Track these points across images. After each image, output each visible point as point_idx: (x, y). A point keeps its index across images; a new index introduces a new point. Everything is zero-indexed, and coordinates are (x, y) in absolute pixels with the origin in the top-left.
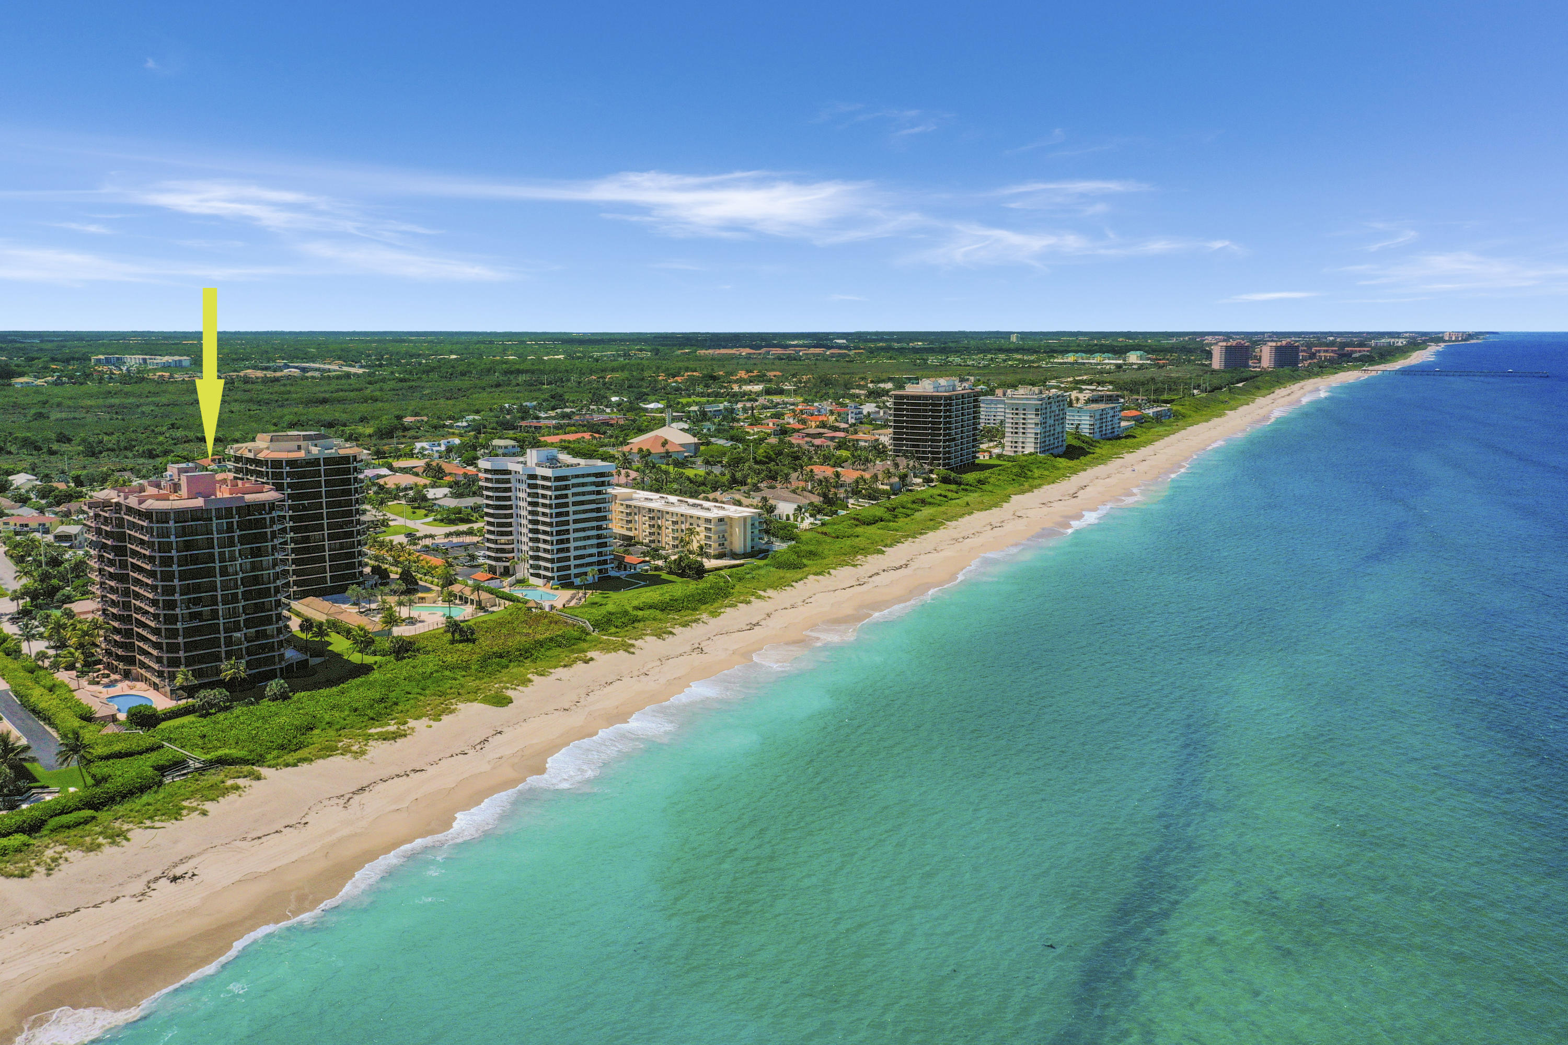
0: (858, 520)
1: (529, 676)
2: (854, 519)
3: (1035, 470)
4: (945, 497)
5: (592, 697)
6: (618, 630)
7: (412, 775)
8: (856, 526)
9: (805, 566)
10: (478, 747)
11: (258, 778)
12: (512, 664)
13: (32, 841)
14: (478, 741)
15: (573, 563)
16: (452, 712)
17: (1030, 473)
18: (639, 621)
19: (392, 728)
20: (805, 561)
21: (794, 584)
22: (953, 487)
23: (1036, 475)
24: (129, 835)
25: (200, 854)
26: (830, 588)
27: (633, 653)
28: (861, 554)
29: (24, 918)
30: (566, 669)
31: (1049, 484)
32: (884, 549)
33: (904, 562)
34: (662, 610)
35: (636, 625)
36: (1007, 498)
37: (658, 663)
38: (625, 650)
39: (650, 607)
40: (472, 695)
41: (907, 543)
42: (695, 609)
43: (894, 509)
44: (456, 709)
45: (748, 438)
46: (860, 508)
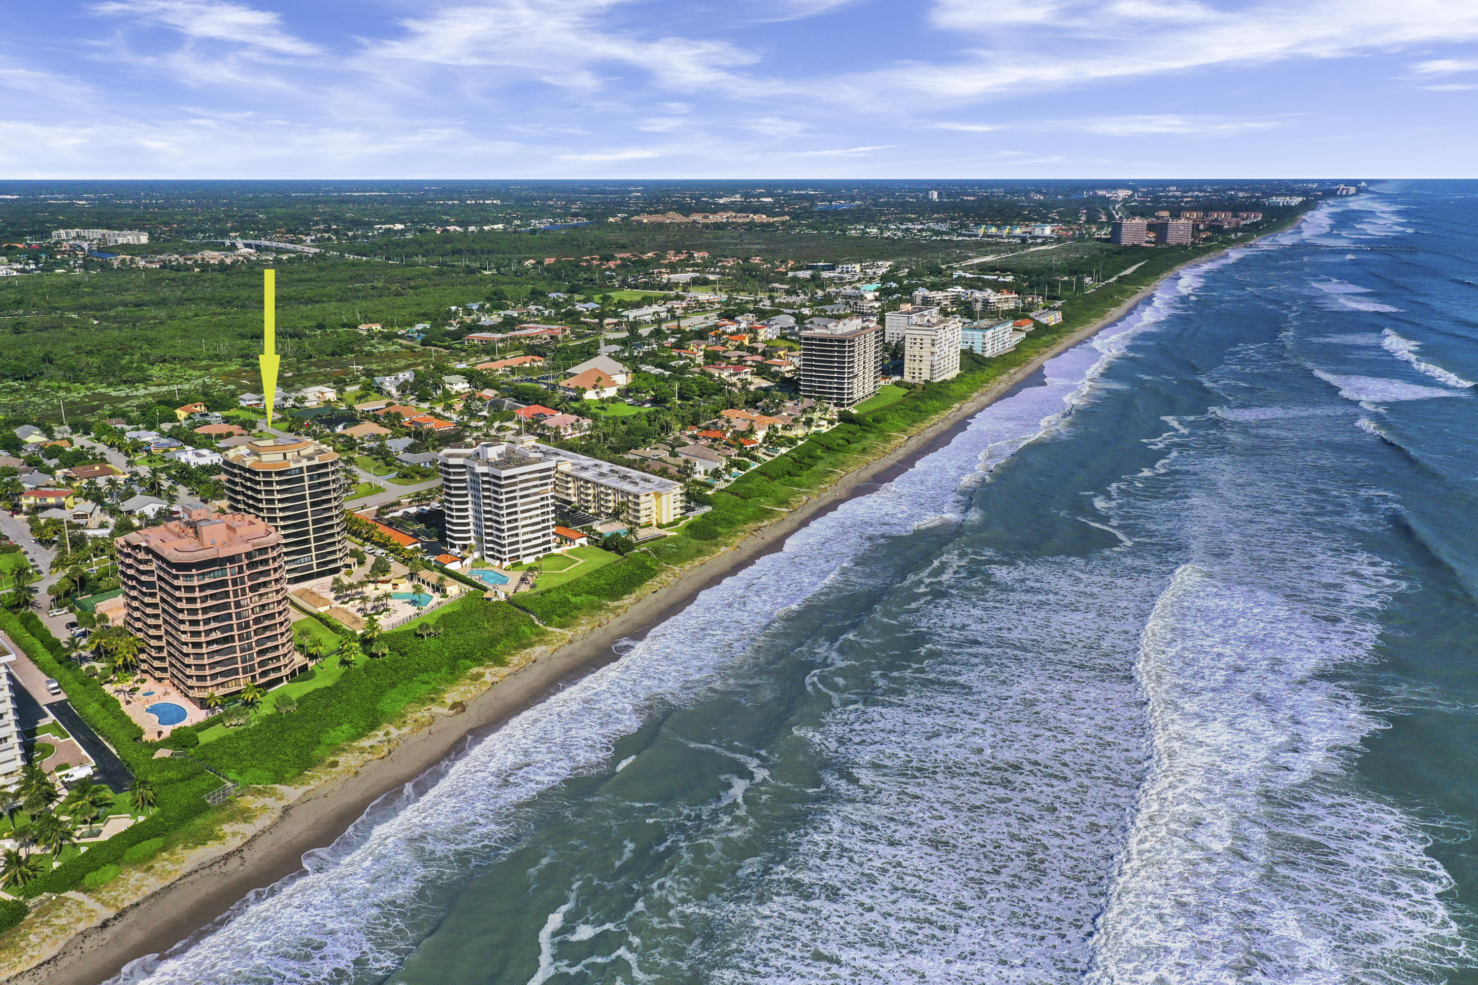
1: (487, 677)
2: (765, 474)
4: (846, 440)
6: (561, 621)
8: (767, 481)
9: (718, 535)
11: (281, 798)
12: (474, 664)
15: (521, 546)
20: (720, 530)
22: (853, 427)
28: (768, 518)
34: (598, 596)
39: (588, 593)
42: (624, 593)
43: (801, 458)
45: (673, 363)
46: (769, 459)
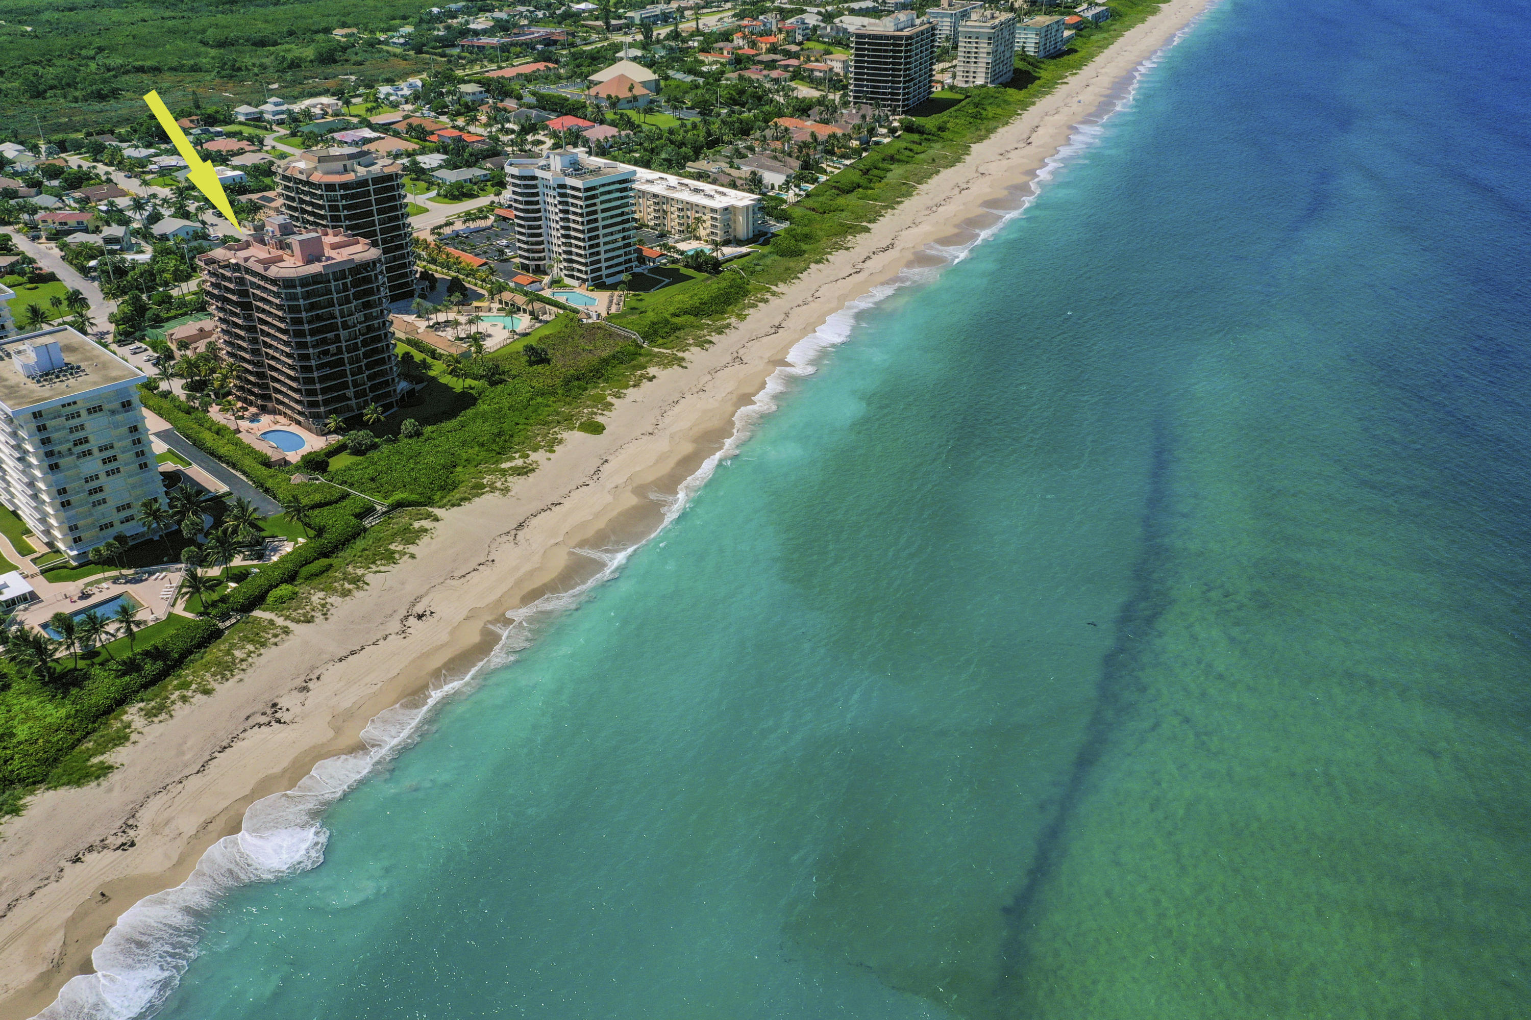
0: (838, 188)
1: (609, 399)
2: (835, 188)
3: (989, 108)
4: (911, 150)
5: (667, 420)
6: (665, 341)
7: (553, 508)
8: (838, 195)
9: (805, 252)
10: (595, 477)
11: (437, 519)
12: (589, 386)
13: (297, 589)
14: (592, 472)
15: (604, 265)
16: (560, 442)
17: (984, 113)
18: (679, 329)
19: (519, 462)
20: (804, 246)
21: (800, 275)
22: (916, 137)
23: (990, 115)
24: (366, 579)
25: (427, 594)
26: (832, 279)
27: (686, 368)
28: (851, 234)
29: (326, 657)
30: (636, 389)
31: (1003, 125)
32: (869, 226)
33: (889, 241)
34: (696, 316)
35: (678, 333)
36: (966, 149)
37: (709, 377)
38: (680, 365)
39: (685, 313)
40: (568, 421)
41: (888, 216)
42: (723, 313)
43: (868, 170)
44: (561, 439)
45: (704, 69)
46: (837, 171)
